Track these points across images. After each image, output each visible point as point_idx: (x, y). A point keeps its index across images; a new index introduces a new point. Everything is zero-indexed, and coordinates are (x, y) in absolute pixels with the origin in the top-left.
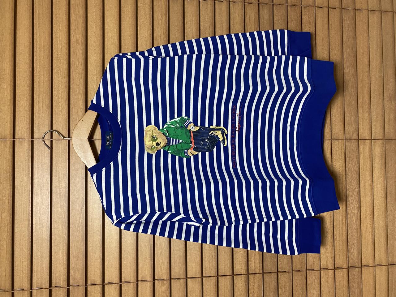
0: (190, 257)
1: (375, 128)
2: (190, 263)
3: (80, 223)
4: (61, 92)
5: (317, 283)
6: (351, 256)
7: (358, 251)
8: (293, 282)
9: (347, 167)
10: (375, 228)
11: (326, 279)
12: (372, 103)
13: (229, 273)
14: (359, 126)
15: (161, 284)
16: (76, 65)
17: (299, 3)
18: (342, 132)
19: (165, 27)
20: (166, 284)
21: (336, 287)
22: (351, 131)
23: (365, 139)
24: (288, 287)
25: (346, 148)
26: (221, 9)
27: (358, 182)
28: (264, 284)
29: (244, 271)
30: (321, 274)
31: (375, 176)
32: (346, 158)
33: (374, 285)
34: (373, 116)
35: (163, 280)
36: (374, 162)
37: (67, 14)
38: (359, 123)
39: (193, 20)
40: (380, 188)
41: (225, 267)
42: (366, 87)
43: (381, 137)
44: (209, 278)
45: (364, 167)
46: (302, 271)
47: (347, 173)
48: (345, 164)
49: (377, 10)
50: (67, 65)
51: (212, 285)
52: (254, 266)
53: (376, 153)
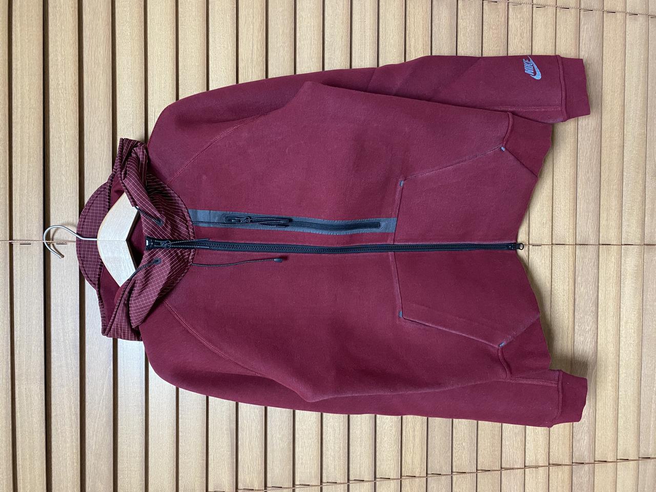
0: (300, 449)
1: (628, 225)
2: (300, 460)
3: (103, 394)
4: (65, 155)
6: (578, 445)
7: (590, 437)
8: (478, 490)
9: (576, 292)
10: (620, 397)
11: (534, 485)
12: (624, 180)
13: (368, 476)
14: (601, 222)
16: (95, 106)
18: (571, 231)
19: (260, 37)
22: (586, 231)
23: (611, 245)
25: (576, 260)
27: (595, 320)
29: (394, 474)
30: (526, 477)
31: (624, 308)
32: (576, 277)
34: (626, 203)
36: (624, 284)
38: (601, 215)
39: (312, 24)
40: (632, 328)
41: (361, 467)
42: (616, 152)
43: (638, 241)
44: (334, 486)
45: (607, 292)
46: (493, 471)
47: (576, 303)
48: (573, 288)
49: (640, 13)
50: (76, 104)
52: (412, 464)
53: (628, 268)
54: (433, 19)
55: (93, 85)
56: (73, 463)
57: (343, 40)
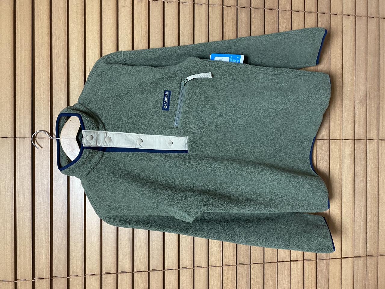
0: (167, 249)
1: (345, 129)
2: (167, 256)
3: (63, 218)
4: (43, 92)
5: (287, 274)
8: (265, 273)
10: (343, 223)
11: (296, 270)
12: (343, 105)
13: (204, 264)
14: (331, 127)
15: (140, 276)
16: (58, 66)
17: (276, 7)
19: (145, 29)
20: (145, 275)
21: (305, 277)
22: (323, 132)
23: (336, 140)
24: (260, 278)
25: (318, 148)
26: (201, 12)
28: (238, 275)
29: (218, 263)
30: (291, 266)
31: (344, 174)
32: (318, 157)
33: (340, 276)
34: (344, 117)
35: (142, 271)
36: (344, 161)
37: (48, 15)
38: (331, 124)
39: (173, 22)
40: (349, 185)
41: (201, 260)
42: (339, 89)
43: (351, 138)
44: (186, 270)
45: (334, 165)
46: (273, 262)
49: (351, 14)
50: (49, 65)
51: (188, 277)
52: (229, 259)
53: (346, 152)
54: (238, 19)
55: (58, 55)
56: (46, 254)
57: (190, 30)
